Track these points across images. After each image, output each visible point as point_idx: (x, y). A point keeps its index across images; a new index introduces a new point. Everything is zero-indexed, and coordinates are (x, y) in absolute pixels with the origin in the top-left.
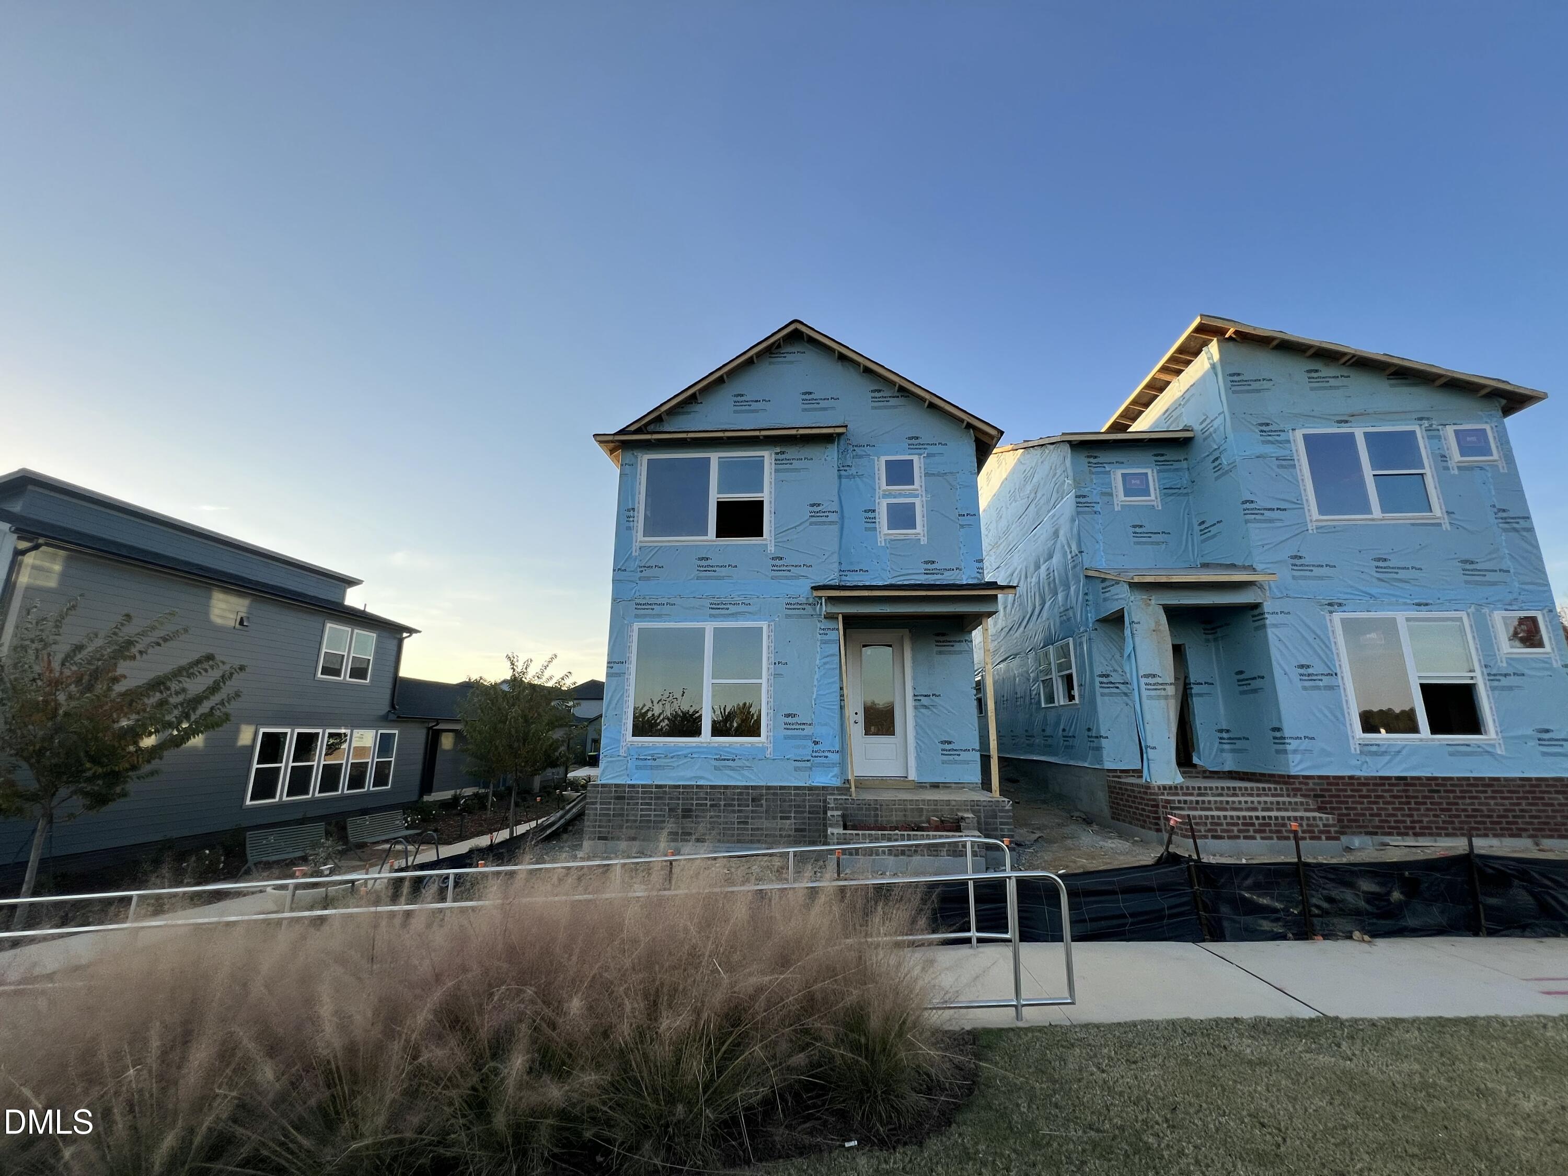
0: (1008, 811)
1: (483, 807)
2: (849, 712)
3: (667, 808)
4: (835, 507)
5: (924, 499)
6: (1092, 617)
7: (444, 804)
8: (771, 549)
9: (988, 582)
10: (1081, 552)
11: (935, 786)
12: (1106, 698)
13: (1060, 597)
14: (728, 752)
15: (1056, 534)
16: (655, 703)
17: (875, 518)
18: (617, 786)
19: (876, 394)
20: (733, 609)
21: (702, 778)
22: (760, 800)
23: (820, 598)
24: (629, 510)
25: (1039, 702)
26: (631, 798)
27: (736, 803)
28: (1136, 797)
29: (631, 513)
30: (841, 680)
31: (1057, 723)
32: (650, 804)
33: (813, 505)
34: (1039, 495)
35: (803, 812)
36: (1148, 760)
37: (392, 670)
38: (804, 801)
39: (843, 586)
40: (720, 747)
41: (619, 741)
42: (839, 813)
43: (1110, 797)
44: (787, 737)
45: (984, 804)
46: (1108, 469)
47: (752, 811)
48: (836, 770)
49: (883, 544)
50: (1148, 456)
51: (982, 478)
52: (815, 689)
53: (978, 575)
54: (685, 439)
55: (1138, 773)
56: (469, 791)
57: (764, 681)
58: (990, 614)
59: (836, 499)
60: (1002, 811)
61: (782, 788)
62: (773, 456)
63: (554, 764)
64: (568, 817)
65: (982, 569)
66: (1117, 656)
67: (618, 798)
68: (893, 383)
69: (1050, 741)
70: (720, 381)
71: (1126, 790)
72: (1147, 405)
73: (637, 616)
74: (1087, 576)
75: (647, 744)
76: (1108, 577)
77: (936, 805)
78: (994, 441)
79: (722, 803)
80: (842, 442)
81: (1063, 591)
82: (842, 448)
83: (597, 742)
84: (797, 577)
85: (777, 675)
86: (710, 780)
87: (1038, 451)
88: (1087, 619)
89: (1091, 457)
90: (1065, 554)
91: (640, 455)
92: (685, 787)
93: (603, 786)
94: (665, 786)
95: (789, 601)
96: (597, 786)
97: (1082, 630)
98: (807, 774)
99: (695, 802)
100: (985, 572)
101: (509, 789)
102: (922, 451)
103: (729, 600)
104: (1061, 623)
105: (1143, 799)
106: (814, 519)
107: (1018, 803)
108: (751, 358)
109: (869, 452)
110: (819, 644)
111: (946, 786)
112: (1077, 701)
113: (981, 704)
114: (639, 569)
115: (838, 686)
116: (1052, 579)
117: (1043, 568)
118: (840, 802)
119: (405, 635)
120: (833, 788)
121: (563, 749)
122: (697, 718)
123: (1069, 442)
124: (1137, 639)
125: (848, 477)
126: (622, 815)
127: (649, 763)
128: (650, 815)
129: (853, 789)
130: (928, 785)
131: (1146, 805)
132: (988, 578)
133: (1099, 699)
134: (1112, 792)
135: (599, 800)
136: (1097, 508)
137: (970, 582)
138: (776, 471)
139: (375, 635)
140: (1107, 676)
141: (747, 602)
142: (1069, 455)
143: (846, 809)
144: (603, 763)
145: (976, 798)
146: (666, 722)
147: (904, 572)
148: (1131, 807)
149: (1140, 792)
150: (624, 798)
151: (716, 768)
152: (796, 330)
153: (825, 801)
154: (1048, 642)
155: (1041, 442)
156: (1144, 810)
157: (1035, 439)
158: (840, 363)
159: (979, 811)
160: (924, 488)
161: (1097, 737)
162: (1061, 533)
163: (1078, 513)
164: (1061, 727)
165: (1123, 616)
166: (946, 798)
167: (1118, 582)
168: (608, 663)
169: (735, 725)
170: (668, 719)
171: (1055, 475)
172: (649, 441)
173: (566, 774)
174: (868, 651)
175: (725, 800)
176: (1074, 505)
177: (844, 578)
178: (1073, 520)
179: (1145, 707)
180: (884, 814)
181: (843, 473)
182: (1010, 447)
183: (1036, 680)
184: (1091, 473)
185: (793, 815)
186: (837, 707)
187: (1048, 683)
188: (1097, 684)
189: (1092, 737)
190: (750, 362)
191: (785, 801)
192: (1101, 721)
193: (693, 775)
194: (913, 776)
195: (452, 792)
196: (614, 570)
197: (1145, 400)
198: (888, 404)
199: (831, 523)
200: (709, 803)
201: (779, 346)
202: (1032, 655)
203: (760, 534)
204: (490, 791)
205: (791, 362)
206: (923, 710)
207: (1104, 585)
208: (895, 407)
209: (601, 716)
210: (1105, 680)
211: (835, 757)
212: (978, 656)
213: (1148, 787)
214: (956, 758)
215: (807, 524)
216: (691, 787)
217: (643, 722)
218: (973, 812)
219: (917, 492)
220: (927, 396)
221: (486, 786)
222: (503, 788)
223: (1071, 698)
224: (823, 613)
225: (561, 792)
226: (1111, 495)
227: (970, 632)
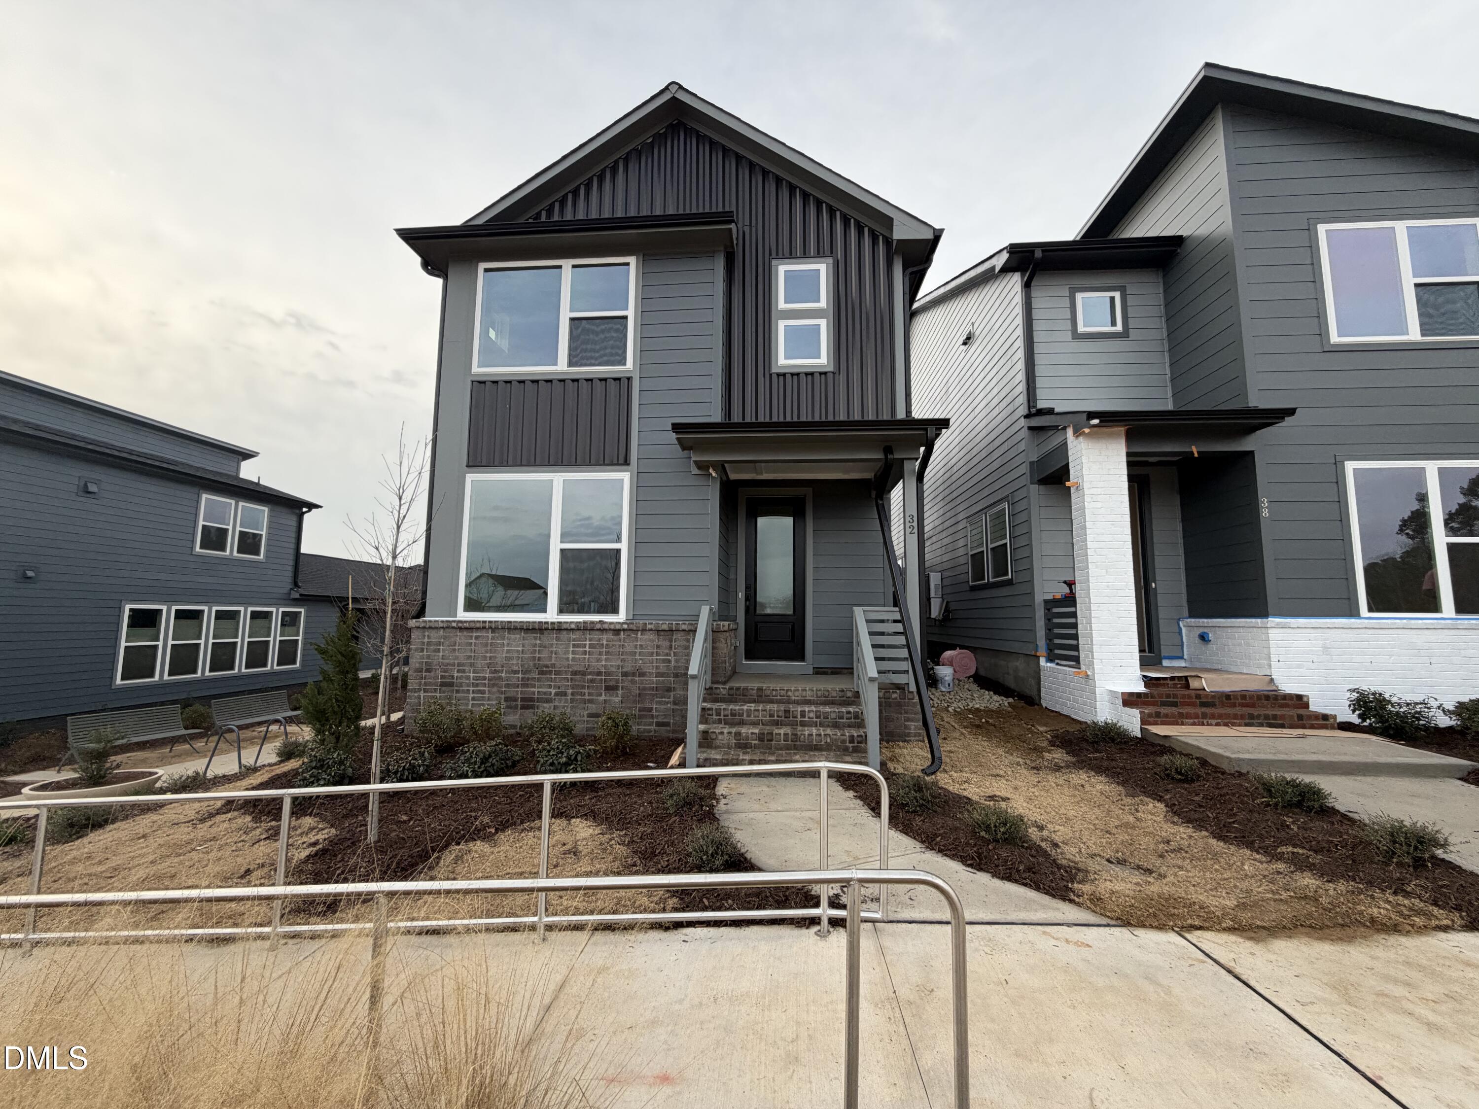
0: (915, 705)
3: (503, 696)
5: (832, 320)
8: (636, 381)
17: (769, 344)
22: (614, 689)
25: (967, 579)
27: (586, 691)
35: (667, 703)
37: (293, 546)
47: (606, 702)
57: (623, 546)
59: (719, 318)
60: (909, 704)
62: (642, 263)
74: (1030, 427)
99: (537, 690)
102: (832, 258)
109: (764, 260)
112: (1010, 577)
119: (305, 510)
130: (829, 671)
133: (1037, 575)
139: (266, 509)
160: (832, 307)
175: (573, 688)
181: (729, 286)
185: (654, 707)
187: (978, 557)
191: (644, 689)
219: (823, 312)
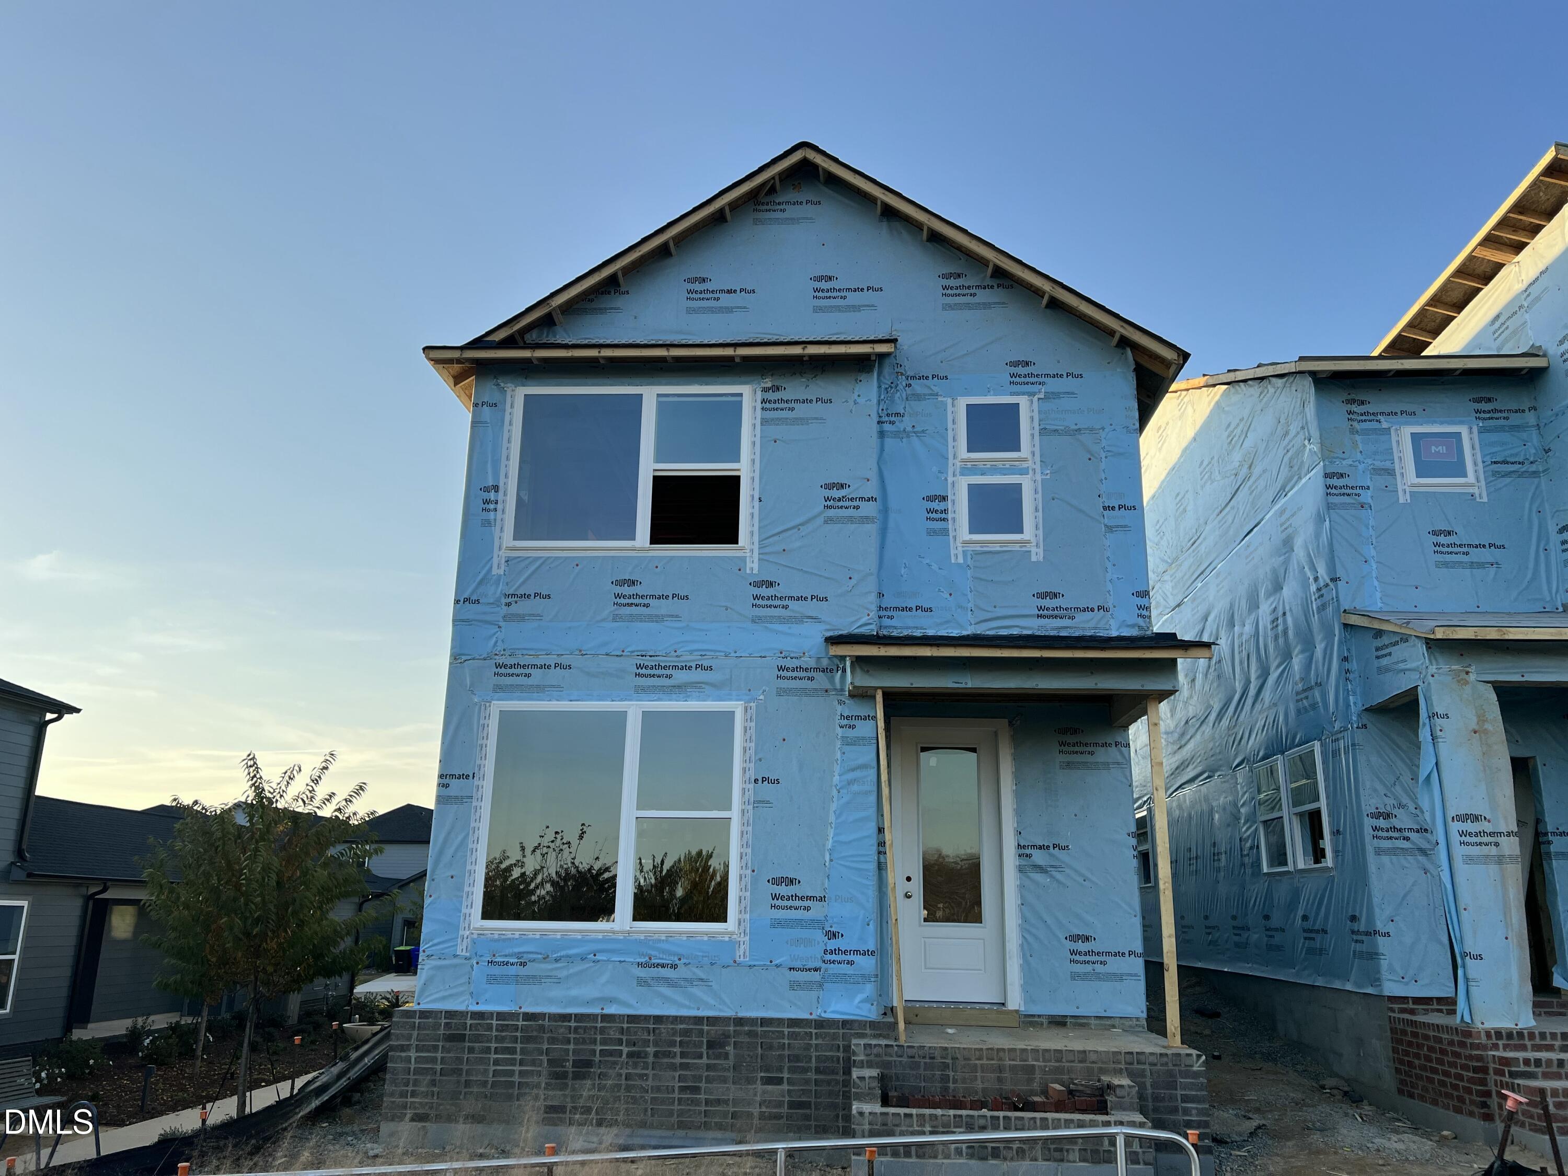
0: (1196, 1075)
1: (188, 1053)
2: (895, 876)
3: (544, 1058)
4: (871, 489)
5: (1039, 477)
6: (1356, 704)
7: (112, 1046)
8: (753, 566)
9: (1159, 635)
10: (1334, 580)
11: (1059, 1022)
12: (1385, 859)
13: (1297, 662)
14: (664, 951)
15: (1287, 544)
16: (528, 851)
17: (945, 511)
18: (450, 1014)
19: (952, 282)
20: (681, 677)
21: (612, 1000)
22: (722, 1045)
23: (843, 658)
24: (486, 489)
25: (1257, 863)
26: (477, 1039)
27: (677, 1050)
28: (1443, 1052)
29: (492, 495)
30: (881, 815)
31: (1292, 905)
32: (512, 1051)
33: (830, 486)
34: (1257, 470)
35: (806, 1070)
36: (1467, 980)
37: (22, 782)
38: (808, 1047)
39: (885, 637)
40: (649, 941)
41: (457, 928)
42: (874, 1072)
43: (1395, 1050)
44: (777, 924)
45: (1152, 1059)
46: (1385, 425)
47: (709, 1067)
48: (869, 989)
49: (961, 560)
50: (1463, 403)
51: (1148, 440)
52: (831, 833)
53: (1140, 621)
54: (595, 360)
55: (1448, 1004)
56: (160, 1021)
57: (735, 814)
58: (1163, 695)
59: (873, 474)
60: (1187, 1074)
61: (765, 1022)
62: (759, 393)
63: (329, 972)
64: (354, 1073)
65: (1148, 608)
66: (1406, 778)
67: (451, 1038)
68: (982, 262)
69: (1278, 939)
70: (663, 252)
71: (1427, 1037)
72: (1460, 307)
73: (498, 688)
74: (1346, 626)
75: (509, 935)
76: (1384, 627)
77: (1059, 1060)
78: (1173, 369)
79: (651, 1050)
80: (887, 370)
81: (1302, 651)
82: (887, 380)
83: (413, 925)
84: (800, 619)
85: (759, 803)
86: (628, 1005)
87: (1253, 390)
88: (1348, 706)
89: (1352, 401)
90: (1305, 585)
91: (509, 387)
92: (580, 1017)
93: (424, 1014)
94: (542, 1016)
95: (782, 663)
96: (410, 1014)
97: (1337, 726)
98: (814, 994)
99: (599, 1048)
100: (1154, 613)
101: (240, 1019)
102: (1035, 388)
103: (671, 661)
104: (1299, 712)
105: (1457, 1055)
106: (831, 513)
107: (1218, 1058)
108: (721, 211)
109: (936, 389)
110: (838, 744)
111: (1078, 1023)
112: (1329, 861)
113: (1146, 862)
114: (504, 601)
115: (872, 827)
116: (1280, 628)
117: (1265, 608)
118: (875, 1051)
119: (50, 716)
120: (862, 1024)
121: (347, 943)
122: (608, 880)
123: (1313, 374)
124: (1443, 748)
125: (897, 435)
126: (458, 1072)
127: (512, 970)
128: (511, 1073)
129: (901, 1025)
130: (1045, 1021)
131: (1465, 1067)
132: (1158, 627)
133: (1372, 860)
134: (1399, 1042)
135: (413, 1042)
136: (1366, 496)
137: (1126, 633)
138: (764, 422)
140: (1387, 816)
141: (706, 664)
142: (1313, 398)
143: (886, 1065)
144: (425, 965)
145: (1136, 1048)
146: (548, 887)
147: (1000, 612)
148: (1434, 1070)
149: (1451, 1043)
150: (462, 1038)
151: (642, 982)
152: (805, 162)
153: (847, 1048)
154: (1275, 747)
155: (1260, 372)
156: (1460, 1077)
157: (1247, 367)
158: (885, 224)
159: (1142, 1074)
160: (1038, 458)
161: (1368, 934)
162: (1298, 543)
163: (1329, 507)
164: (1300, 913)
165: (1417, 701)
166: (1077, 1046)
167: (1405, 639)
168: (441, 776)
169: (679, 893)
170: (554, 884)
171: (1286, 434)
172: (528, 361)
173: (352, 988)
174: (931, 760)
175: (656, 1044)
176: (1321, 490)
177: (886, 622)
178: (1320, 519)
179: (1460, 879)
180: (959, 1075)
181: (887, 427)
182: (1202, 381)
183: (1252, 818)
184: (1353, 431)
185: (786, 1075)
186: (873, 866)
187: (1274, 826)
188: (1368, 831)
189: (1358, 932)
190: (719, 218)
191: (771, 1047)
192: (1376, 901)
193: (597, 994)
194: (1015, 1002)
195: (128, 1022)
196: (457, 602)
197: (1456, 296)
198: (976, 300)
199: (866, 520)
200: (625, 1050)
201: (772, 190)
202: (1241, 775)
203: (731, 537)
204: (203, 1020)
205: (793, 221)
206: (1038, 877)
207: (1379, 643)
208: (986, 306)
209: (423, 874)
210: (1382, 823)
211: (867, 964)
212: (1139, 770)
213: (1468, 1034)
214: (1099, 968)
215: (820, 520)
216: (592, 1017)
217: (503, 888)
218: (1131, 1075)
219: (1025, 465)
220: (1047, 287)
221: (194, 1011)
222: (227, 1016)
223: (1319, 855)
224: (848, 687)
225: (340, 1025)
226: (1391, 472)
227: (1126, 727)
